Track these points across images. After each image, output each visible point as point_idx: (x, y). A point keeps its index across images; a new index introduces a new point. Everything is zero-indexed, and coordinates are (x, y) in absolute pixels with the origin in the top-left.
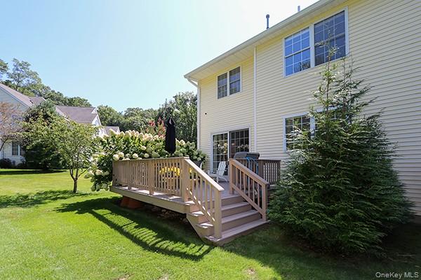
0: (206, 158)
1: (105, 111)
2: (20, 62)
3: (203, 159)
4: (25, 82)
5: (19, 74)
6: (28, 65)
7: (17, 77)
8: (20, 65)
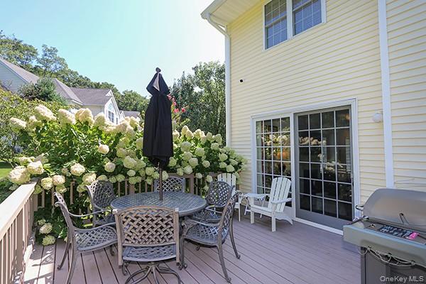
0: (244, 166)
1: (129, 96)
2: (49, 48)
3: (237, 167)
4: (53, 67)
5: (47, 60)
6: (57, 51)
7: (46, 62)
8: (49, 50)
